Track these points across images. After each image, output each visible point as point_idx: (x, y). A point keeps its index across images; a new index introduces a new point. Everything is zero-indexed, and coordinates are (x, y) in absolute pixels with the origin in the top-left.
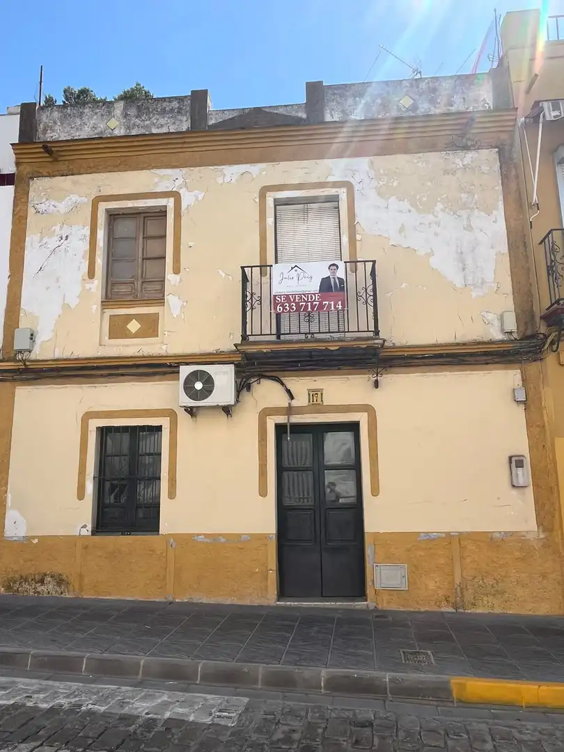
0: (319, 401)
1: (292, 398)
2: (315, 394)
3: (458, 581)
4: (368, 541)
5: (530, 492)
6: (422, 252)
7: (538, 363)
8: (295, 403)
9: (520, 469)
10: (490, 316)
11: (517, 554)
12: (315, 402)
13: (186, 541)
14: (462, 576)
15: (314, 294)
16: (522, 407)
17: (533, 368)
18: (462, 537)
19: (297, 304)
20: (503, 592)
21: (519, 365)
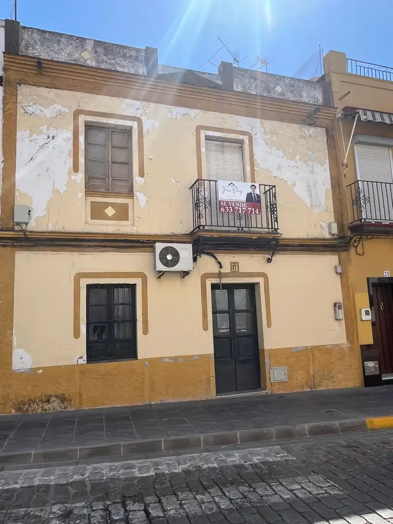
0: (237, 270)
1: (221, 267)
2: (234, 265)
3: (312, 373)
4: (266, 354)
5: (343, 322)
6: (289, 183)
7: (346, 252)
8: (222, 271)
9: (340, 310)
10: (324, 225)
11: (338, 356)
12: (235, 270)
13: (156, 362)
14: (314, 371)
15: (243, 203)
16: (339, 276)
17: (344, 254)
18: (313, 349)
19: (233, 208)
20: (332, 378)
21: (337, 253)
